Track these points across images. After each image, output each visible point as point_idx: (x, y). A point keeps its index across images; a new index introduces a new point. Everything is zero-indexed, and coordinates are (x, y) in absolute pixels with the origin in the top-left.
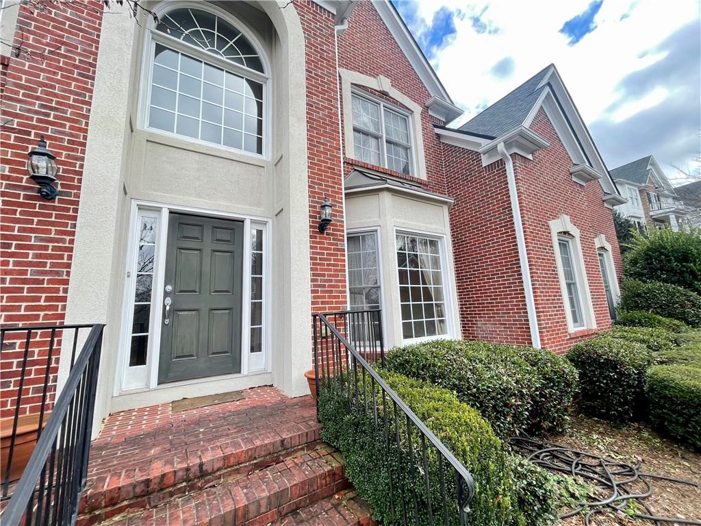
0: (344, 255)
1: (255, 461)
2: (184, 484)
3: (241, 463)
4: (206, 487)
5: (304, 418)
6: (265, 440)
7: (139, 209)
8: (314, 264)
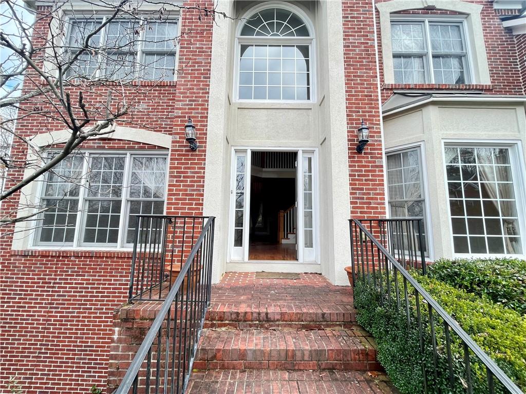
0: (382, 171)
1: (302, 323)
2: (257, 322)
3: (293, 321)
4: (270, 328)
5: (342, 302)
6: (310, 310)
7: (236, 152)
8: (353, 180)
